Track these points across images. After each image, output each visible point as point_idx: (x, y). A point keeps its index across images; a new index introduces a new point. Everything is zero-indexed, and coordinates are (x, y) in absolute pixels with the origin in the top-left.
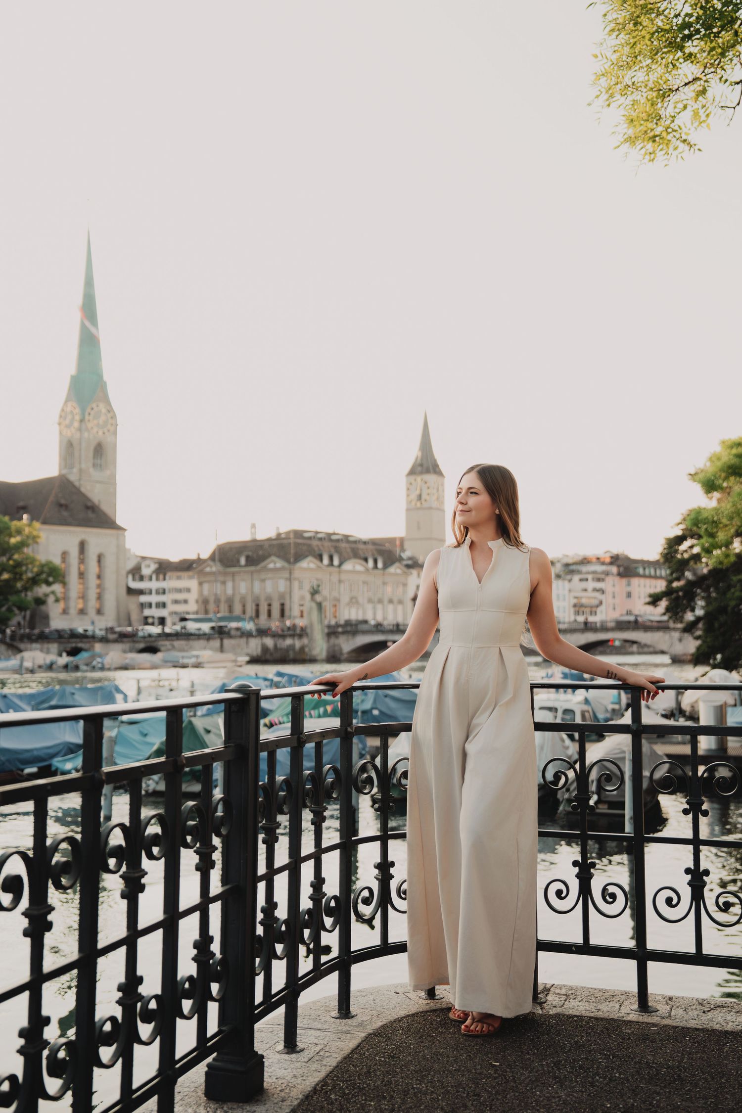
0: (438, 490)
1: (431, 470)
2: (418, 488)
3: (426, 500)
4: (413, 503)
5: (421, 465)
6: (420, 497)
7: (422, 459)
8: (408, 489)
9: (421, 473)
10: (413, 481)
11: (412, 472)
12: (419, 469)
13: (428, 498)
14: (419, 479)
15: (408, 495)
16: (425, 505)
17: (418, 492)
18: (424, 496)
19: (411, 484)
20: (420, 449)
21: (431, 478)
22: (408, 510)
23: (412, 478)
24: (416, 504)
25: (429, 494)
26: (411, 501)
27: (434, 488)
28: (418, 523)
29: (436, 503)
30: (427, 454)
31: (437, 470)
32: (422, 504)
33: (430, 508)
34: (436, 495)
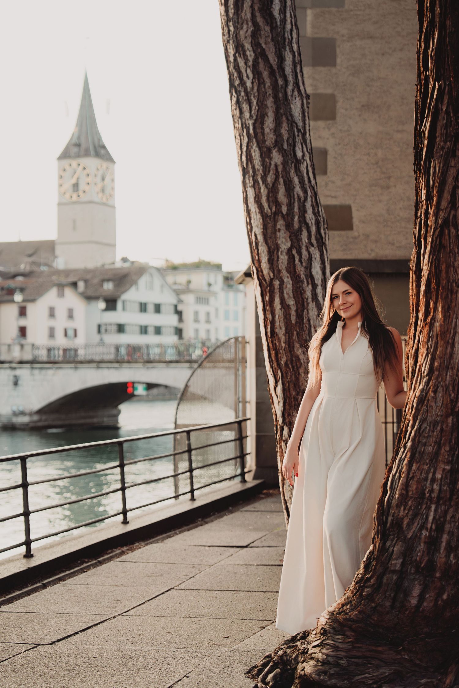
0: (103, 179)
1: (92, 152)
2: (76, 176)
3: (84, 192)
4: (68, 195)
5: (78, 145)
6: (76, 186)
7: (79, 138)
8: (61, 177)
9: (78, 156)
10: (67, 167)
11: (65, 155)
12: (75, 150)
13: (86, 188)
14: (74, 163)
15: (61, 185)
16: (84, 198)
17: (74, 181)
18: (82, 186)
19: (64, 170)
20: (77, 125)
21: (92, 163)
22: (59, 204)
23: (65, 163)
24: (71, 197)
25: (88, 184)
26: (65, 193)
27: (96, 176)
28: (74, 222)
29: (100, 195)
30: (87, 133)
31: (102, 152)
32: (79, 196)
33: (91, 202)
34: (100, 185)
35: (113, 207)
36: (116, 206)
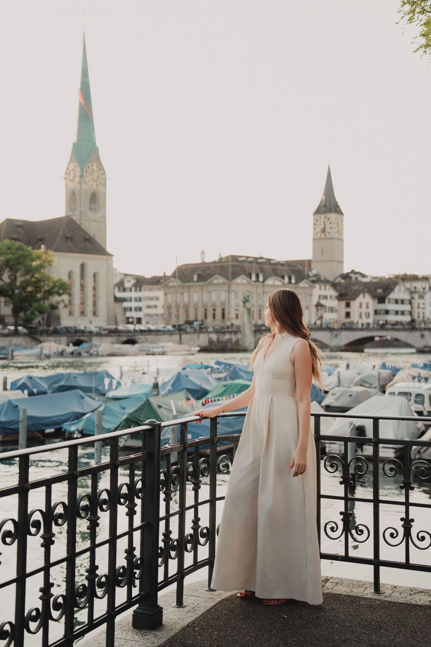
0: (338, 225)
1: (333, 211)
2: (323, 224)
3: (328, 233)
4: (319, 235)
5: (325, 206)
6: (324, 230)
7: (325, 202)
8: (315, 224)
9: (325, 212)
10: (319, 219)
11: (318, 212)
12: (324, 209)
13: (330, 230)
14: (323, 217)
15: (314, 229)
16: (328, 236)
17: (322, 226)
18: (327, 229)
19: (317, 220)
20: (324, 195)
21: (333, 216)
22: (314, 240)
23: (318, 216)
24: (321, 235)
25: (331, 228)
26: (317, 233)
27: (335, 223)
28: (322, 250)
29: (337, 234)
30: (330, 198)
31: (338, 209)
32: (325, 235)
33: (332, 238)
34: (336, 229)
35: (343, 240)
36: (344, 239)
